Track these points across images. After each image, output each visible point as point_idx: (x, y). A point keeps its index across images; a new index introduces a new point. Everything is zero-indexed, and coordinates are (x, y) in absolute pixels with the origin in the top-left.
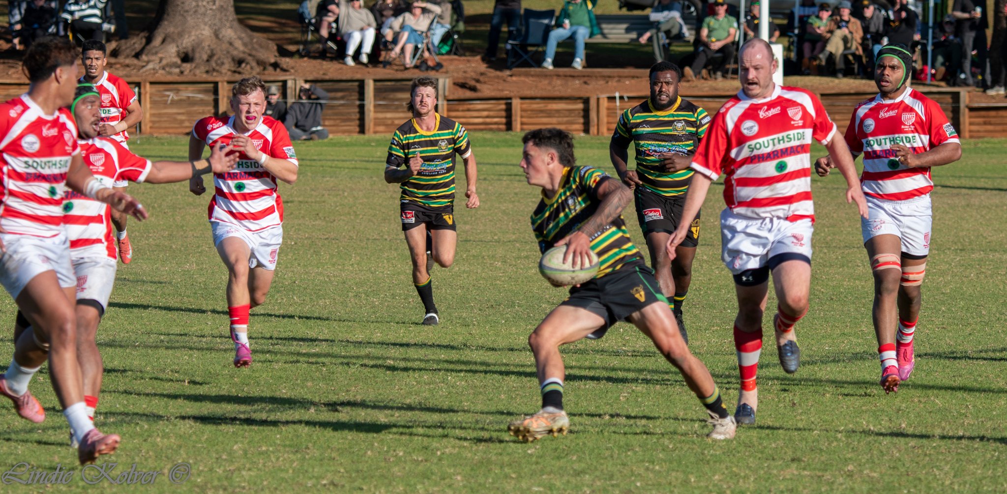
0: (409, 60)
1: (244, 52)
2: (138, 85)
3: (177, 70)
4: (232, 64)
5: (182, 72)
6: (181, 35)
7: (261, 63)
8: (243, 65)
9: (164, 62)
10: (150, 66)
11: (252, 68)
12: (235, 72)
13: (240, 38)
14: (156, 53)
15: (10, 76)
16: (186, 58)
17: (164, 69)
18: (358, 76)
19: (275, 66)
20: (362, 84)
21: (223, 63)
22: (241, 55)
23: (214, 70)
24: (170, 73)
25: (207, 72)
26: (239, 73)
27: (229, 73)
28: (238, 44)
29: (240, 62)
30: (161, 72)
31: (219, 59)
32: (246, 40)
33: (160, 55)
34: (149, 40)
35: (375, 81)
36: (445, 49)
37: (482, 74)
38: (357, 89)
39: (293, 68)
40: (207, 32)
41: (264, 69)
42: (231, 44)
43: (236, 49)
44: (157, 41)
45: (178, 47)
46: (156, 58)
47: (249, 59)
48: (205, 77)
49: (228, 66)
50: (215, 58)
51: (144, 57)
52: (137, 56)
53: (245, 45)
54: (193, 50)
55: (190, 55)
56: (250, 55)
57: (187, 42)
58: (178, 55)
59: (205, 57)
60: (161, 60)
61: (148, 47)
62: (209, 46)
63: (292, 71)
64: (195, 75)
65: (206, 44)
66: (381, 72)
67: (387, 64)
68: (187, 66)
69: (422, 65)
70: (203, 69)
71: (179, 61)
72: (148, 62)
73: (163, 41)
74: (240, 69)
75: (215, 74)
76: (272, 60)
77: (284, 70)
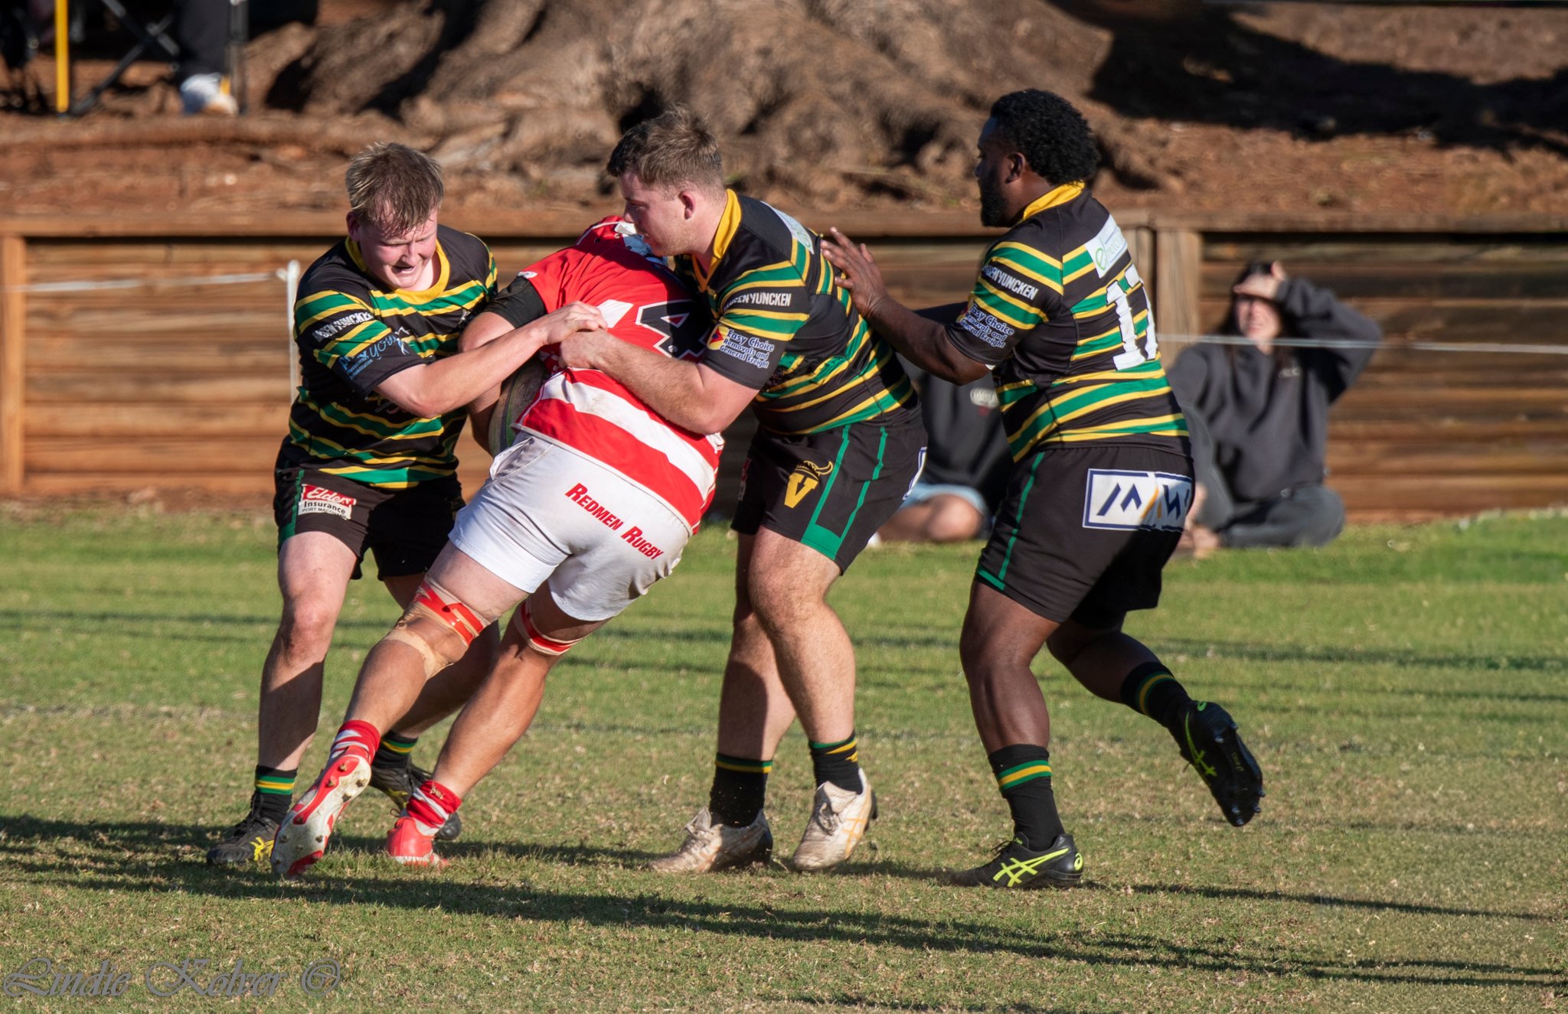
1: (944, 89)
4: (879, 150)
8: (931, 153)
9: (528, 135)
12: (875, 188)
14: (492, 89)
21: (827, 144)
22: (928, 103)
24: (548, 193)
26: (900, 194)
27: (848, 193)
29: (916, 136)
30: (509, 185)
31: (810, 119)
32: (969, 20)
42: (884, 44)
45: (606, 56)
46: (484, 115)
50: (789, 116)
53: (960, 49)
54: (684, 76)
56: (968, 98)
57: (654, 33)
58: (610, 96)
59: (741, 110)
60: (512, 121)
62: (765, 52)
65: (749, 43)
71: (606, 132)
72: (443, 134)
73: (538, 26)
74: (905, 177)
77: (1132, 180)
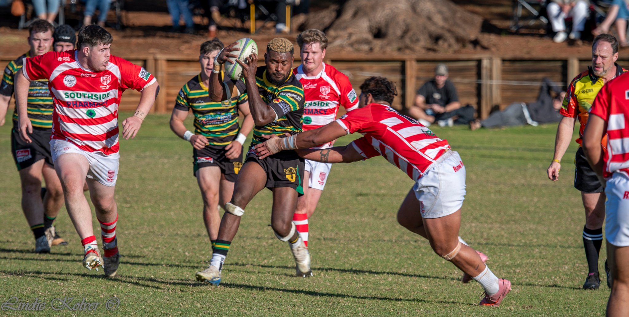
1: (443, 28)
3: (366, 47)
4: (429, 41)
5: (371, 50)
6: (374, 8)
7: (460, 40)
8: (441, 42)
9: (354, 38)
10: (338, 42)
11: (450, 46)
12: (429, 50)
13: (440, 12)
14: (345, 28)
15: (180, 52)
16: (379, 34)
17: (351, 45)
18: (563, 56)
19: (475, 43)
20: (565, 64)
21: (418, 40)
22: (439, 31)
23: (407, 47)
24: (358, 50)
25: (400, 49)
26: (434, 50)
27: (423, 51)
28: (438, 19)
29: (437, 39)
30: (349, 49)
31: (414, 35)
32: (448, 14)
33: (350, 30)
34: (339, 14)
35: (581, 61)
38: (560, 69)
39: (494, 45)
40: (403, 5)
41: (464, 46)
42: (429, 18)
43: (434, 24)
44: (348, 15)
45: (370, 21)
46: (344, 34)
47: (447, 35)
48: (397, 55)
49: (424, 42)
50: (410, 34)
51: (332, 33)
52: (327, 29)
53: (446, 19)
54: (387, 25)
55: (383, 30)
56: (449, 31)
57: (380, 16)
58: (371, 29)
59: (399, 33)
60: (350, 35)
61: (338, 22)
62: (404, 21)
63: (493, 49)
64: (384, 53)
65: (401, 19)
68: (378, 43)
70: (395, 46)
71: (369, 37)
72: (335, 38)
73: (355, 15)
74: (435, 47)
75: (408, 51)
76: (473, 37)
77: (485, 48)
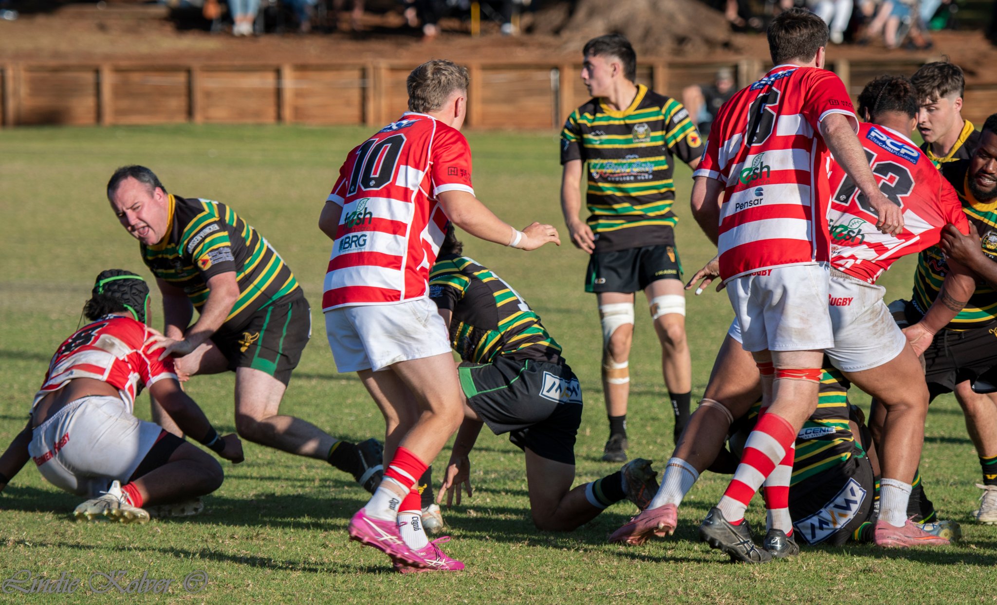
0: (892, 37)
1: (687, 28)
2: (557, 68)
4: (673, 43)
6: (610, 6)
7: (710, 43)
13: (684, 12)
14: (580, 27)
19: (727, 45)
21: (661, 43)
22: (684, 32)
26: (681, 54)
27: (669, 54)
28: (680, 18)
29: (681, 40)
33: (583, 30)
34: (571, 12)
35: (849, 64)
36: (939, 23)
37: (985, 55)
39: (747, 47)
41: (713, 49)
42: (671, 18)
44: (581, 14)
45: (606, 21)
47: (694, 36)
49: (667, 46)
51: (566, 35)
52: (557, 31)
53: (689, 19)
54: (626, 24)
61: (570, 22)
62: (644, 21)
66: (858, 53)
67: (865, 42)
69: (909, 44)
72: (568, 41)
73: (589, 15)
76: (723, 39)
77: (738, 51)
